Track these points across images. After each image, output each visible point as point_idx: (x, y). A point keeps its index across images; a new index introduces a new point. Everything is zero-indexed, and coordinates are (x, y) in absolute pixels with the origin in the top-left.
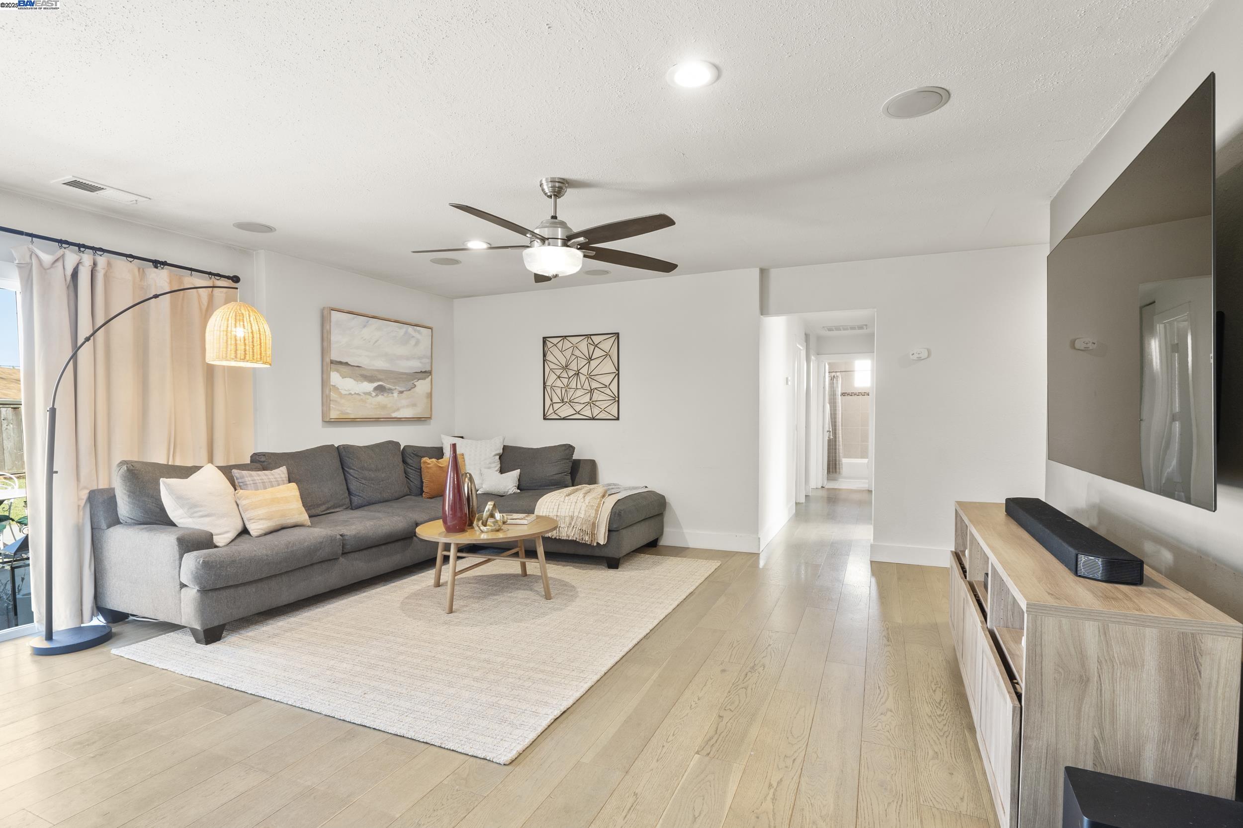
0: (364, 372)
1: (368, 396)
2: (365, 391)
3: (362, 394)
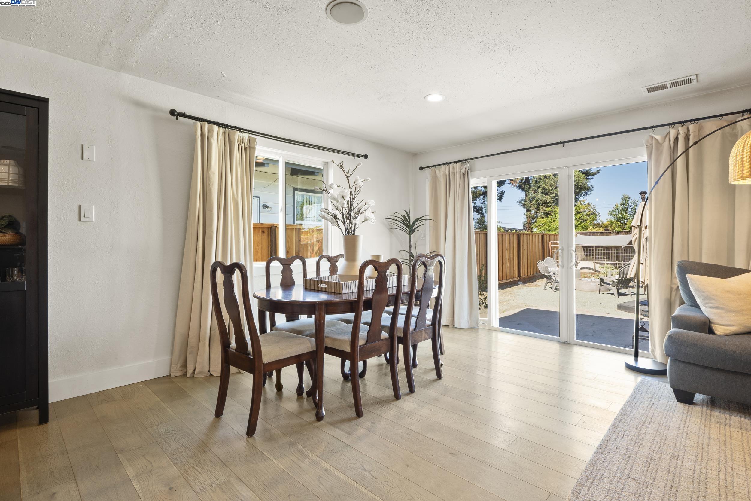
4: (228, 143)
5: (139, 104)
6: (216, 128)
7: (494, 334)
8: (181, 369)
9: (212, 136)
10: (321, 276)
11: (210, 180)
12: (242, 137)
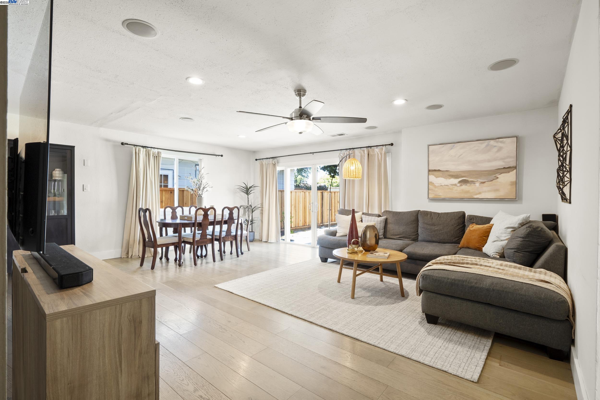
0: (451, 174)
1: (454, 186)
2: (452, 183)
3: (450, 185)
4: (148, 155)
5: (107, 140)
6: (142, 149)
7: (288, 245)
8: (126, 255)
9: (140, 153)
10: (191, 214)
11: (139, 172)
12: (154, 152)
